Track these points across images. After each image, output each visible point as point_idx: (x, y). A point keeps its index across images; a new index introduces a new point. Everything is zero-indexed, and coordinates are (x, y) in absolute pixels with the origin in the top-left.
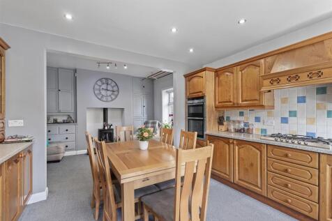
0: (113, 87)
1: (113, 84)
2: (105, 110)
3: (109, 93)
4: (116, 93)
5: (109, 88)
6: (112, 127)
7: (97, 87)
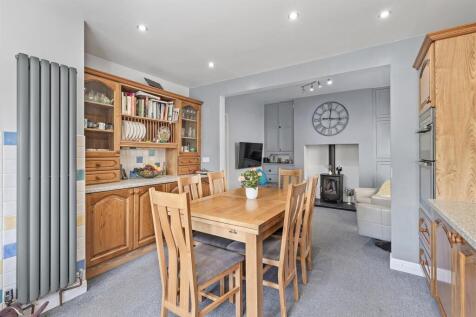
0: (339, 113)
1: (340, 108)
2: (332, 148)
3: (334, 122)
4: (343, 121)
5: (334, 115)
6: (341, 173)
7: (317, 117)
